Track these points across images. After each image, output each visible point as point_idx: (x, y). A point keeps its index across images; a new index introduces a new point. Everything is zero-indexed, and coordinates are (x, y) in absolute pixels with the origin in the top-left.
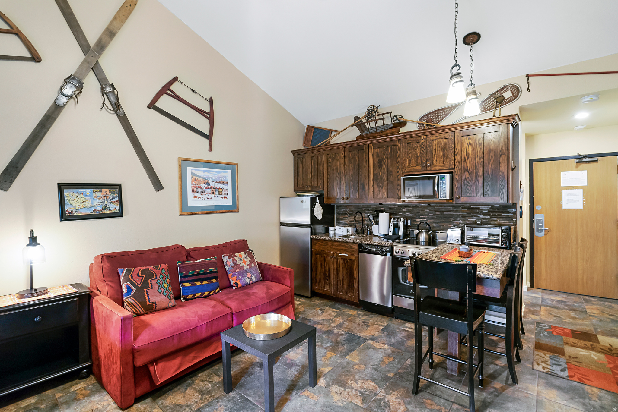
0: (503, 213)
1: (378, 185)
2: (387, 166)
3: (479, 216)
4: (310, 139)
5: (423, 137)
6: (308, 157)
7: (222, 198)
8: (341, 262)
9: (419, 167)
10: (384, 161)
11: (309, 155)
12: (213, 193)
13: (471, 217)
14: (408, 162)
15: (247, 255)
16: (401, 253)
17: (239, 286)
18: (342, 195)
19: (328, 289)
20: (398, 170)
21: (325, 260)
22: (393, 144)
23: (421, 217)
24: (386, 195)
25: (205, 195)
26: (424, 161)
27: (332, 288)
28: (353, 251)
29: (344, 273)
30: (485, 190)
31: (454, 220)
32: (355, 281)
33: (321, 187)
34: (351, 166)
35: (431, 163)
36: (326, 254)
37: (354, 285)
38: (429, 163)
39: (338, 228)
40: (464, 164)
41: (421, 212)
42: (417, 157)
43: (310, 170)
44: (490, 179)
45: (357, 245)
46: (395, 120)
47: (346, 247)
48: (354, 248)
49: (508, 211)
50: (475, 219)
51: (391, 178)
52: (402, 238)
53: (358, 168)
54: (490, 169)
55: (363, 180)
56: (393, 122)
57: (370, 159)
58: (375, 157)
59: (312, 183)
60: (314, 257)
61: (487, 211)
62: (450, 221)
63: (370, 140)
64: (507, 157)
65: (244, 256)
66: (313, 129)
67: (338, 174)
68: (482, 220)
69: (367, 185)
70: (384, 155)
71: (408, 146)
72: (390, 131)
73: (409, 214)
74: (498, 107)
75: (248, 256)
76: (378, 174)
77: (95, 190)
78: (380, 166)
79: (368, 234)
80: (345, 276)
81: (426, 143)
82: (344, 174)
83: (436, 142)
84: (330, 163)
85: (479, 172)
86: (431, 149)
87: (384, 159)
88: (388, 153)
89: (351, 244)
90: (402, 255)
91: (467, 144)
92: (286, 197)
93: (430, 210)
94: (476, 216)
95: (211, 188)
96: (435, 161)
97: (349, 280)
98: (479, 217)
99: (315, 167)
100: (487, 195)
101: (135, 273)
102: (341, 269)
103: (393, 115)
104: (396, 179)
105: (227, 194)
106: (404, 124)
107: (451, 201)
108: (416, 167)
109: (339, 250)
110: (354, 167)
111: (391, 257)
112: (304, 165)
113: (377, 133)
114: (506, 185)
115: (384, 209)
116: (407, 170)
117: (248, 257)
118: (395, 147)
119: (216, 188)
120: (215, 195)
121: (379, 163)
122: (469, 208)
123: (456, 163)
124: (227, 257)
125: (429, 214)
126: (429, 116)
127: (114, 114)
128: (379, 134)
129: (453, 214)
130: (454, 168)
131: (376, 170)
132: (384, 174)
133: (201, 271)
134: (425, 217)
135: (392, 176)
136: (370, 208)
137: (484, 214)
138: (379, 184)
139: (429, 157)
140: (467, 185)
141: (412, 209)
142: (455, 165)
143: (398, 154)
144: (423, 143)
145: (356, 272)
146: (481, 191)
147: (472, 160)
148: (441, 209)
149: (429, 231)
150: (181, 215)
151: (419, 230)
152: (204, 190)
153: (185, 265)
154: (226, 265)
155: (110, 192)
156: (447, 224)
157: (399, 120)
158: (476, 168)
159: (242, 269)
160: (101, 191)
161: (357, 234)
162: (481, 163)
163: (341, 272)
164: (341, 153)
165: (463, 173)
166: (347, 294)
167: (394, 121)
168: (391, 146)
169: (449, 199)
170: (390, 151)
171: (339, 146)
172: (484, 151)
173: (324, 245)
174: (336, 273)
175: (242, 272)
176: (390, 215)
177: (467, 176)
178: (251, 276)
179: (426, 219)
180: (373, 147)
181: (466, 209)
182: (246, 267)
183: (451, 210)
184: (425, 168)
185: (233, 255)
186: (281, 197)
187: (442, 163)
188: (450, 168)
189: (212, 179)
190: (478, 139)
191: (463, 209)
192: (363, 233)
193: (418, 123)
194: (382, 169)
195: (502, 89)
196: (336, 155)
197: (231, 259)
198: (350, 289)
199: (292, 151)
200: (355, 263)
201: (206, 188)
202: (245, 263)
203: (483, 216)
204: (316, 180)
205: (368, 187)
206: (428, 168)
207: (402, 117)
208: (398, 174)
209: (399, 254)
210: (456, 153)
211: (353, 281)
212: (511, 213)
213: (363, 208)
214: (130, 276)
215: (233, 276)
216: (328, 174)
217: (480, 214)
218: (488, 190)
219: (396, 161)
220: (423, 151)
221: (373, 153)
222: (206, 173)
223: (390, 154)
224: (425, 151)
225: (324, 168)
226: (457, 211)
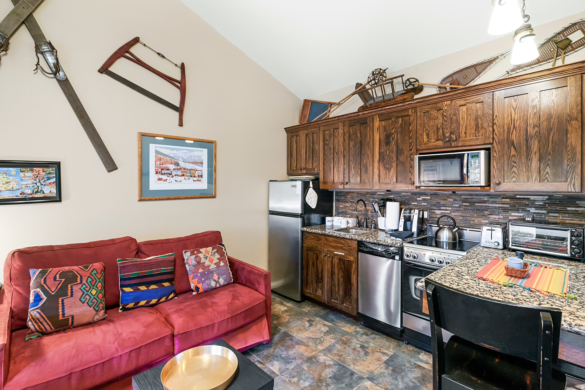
0: (569, 207)
1: (384, 167)
2: (397, 143)
3: (528, 209)
4: (307, 115)
5: (446, 102)
6: (302, 134)
7: (195, 181)
8: (336, 262)
9: (440, 143)
10: (393, 136)
11: (304, 132)
12: (183, 175)
13: (517, 211)
14: (425, 136)
15: (215, 250)
16: (415, 257)
17: (201, 290)
18: (340, 179)
19: (321, 294)
20: (411, 147)
21: (317, 258)
22: (404, 114)
23: (442, 208)
24: (395, 180)
25: (173, 177)
26: (447, 135)
27: (326, 293)
28: (351, 249)
29: (340, 276)
30: (542, 173)
31: (490, 215)
32: (353, 288)
33: (316, 169)
34: (352, 144)
35: (458, 137)
36: (319, 251)
37: (352, 293)
38: (454, 136)
39: (336, 219)
41: (442, 202)
42: (438, 129)
43: (305, 150)
44: (550, 157)
45: (357, 242)
46: (408, 86)
47: (342, 243)
48: (352, 246)
49: (578, 204)
50: (522, 214)
51: (402, 158)
52: (415, 235)
53: (360, 146)
54: (550, 143)
55: (366, 161)
56: (405, 89)
57: (375, 134)
58: (381, 131)
59: (306, 165)
60: (305, 252)
61: (542, 203)
62: (484, 216)
63: (375, 110)
64: (580, 124)
65: (211, 252)
66: (310, 103)
67: (336, 153)
68: (534, 216)
69: (371, 167)
70: (393, 129)
71: (424, 115)
72: (401, 98)
73: (426, 204)
74: (560, 55)
75: (217, 252)
76: (385, 153)
77: (23, 169)
78: (388, 143)
79: (373, 227)
80: (341, 280)
81: (450, 111)
82: (343, 154)
83: (464, 108)
84: (327, 140)
85: (532, 146)
86: (457, 118)
87: (393, 134)
88: (398, 126)
89: (348, 240)
90: (415, 260)
91: (513, 108)
92: (277, 181)
93: (455, 200)
94: (524, 210)
95: (180, 169)
96: (463, 135)
97: (346, 286)
98: (529, 211)
99: (310, 146)
100: (546, 181)
101: (52, 276)
103: (405, 79)
104: (409, 159)
105: (202, 176)
106: (419, 89)
107: (488, 188)
108: (435, 143)
109: (334, 248)
110: (355, 146)
111: (400, 262)
112: (298, 144)
113: (384, 102)
114: (580, 166)
115: (393, 196)
116: (423, 147)
117: (216, 254)
118: (407, 118)
119: (188, 169)
120: (186, 178)
121: (386, 139)
122: (513, 198)
123: (494, 135)
124: (189, 253)
125: (454, 205)
126: (454, 77)
127: (53, 78)
128: (387, 103)
129: (489, 207)
130: (492, 142)
131: (383, 148)
132: (392, 152)
133: (148, 271)
134: (447, 208)
135: (403, 156)
136: (375, 196)
137: (537, 208)
138: (386, 166)
139: (454, 128)
140: (513, 166)
141: (429, 198)
142: (493, 138)
143: (411, 127)
144: (446, 110)
145: (354, 276)
146: (535, 175)
147: (520, 130)
148: (470, 198)
149: (454, 228)
150: (140, 200)
151: (439, 226)
152: (171, 172)
153: (127, 264)
154: (187, 263)
155: (43, 171)
156: (479, 219)
157: (413, 85)
158: (527, 141)
159: (207, 269)
160: (32, 170)
161: (359, 227)
162: (536, 134)
163: (336, 275)
164: (340, 129)
165: (506, 149)
166: (343, 303)
167: (406, 87)
168: (402, 117)
169: (484, 185)
170: (400, 123)
171: (338, 120)
172: (540, 116)
173: (317, 240)
174: (330, 276)
175: (206, 273)
176: (400, 205)
177: (513, 152)
178: (219, 278)
179: (449, 212)
180: (378, 119)
181: (508, 200)
182: (213, 266)
183: (485, 201)
184: (448, 144)
185: (196, 250)
186: (270, 181)
187: (473, 136)
188: (486, 142)
189: (182, 158)
190: (530, 100)
191: (504, 200)
192: (367, 227)
193: (439, 87)
194: (390, 146)
195: (567, 29)
196: (334, 131)
197: (194, 256)
198: (347, 297)
199: (285, 128)
200: (354, 266)
201: (174, 169)
202: (211, 261)
203: (536, 210)
204: (311, 161)
205: (372, 169)
206: (453, 144)
207: (417, 81)
208: (410, 152)
209: (411, 258)
210: (495, 121)
211: (351, 288)
212: (582, 207)
213: (367, 196)
214: (42, 280)
215: (194, 278)
216: (324, 154)
217: (531, 207)
218: (547, 173)
219: (409, 136)
220: (446, 122)
221: (379, 126)
222: (175, 152)
223: (400, 127)
224: (449, 121)
225: (320, 147)
226: (494, 202)
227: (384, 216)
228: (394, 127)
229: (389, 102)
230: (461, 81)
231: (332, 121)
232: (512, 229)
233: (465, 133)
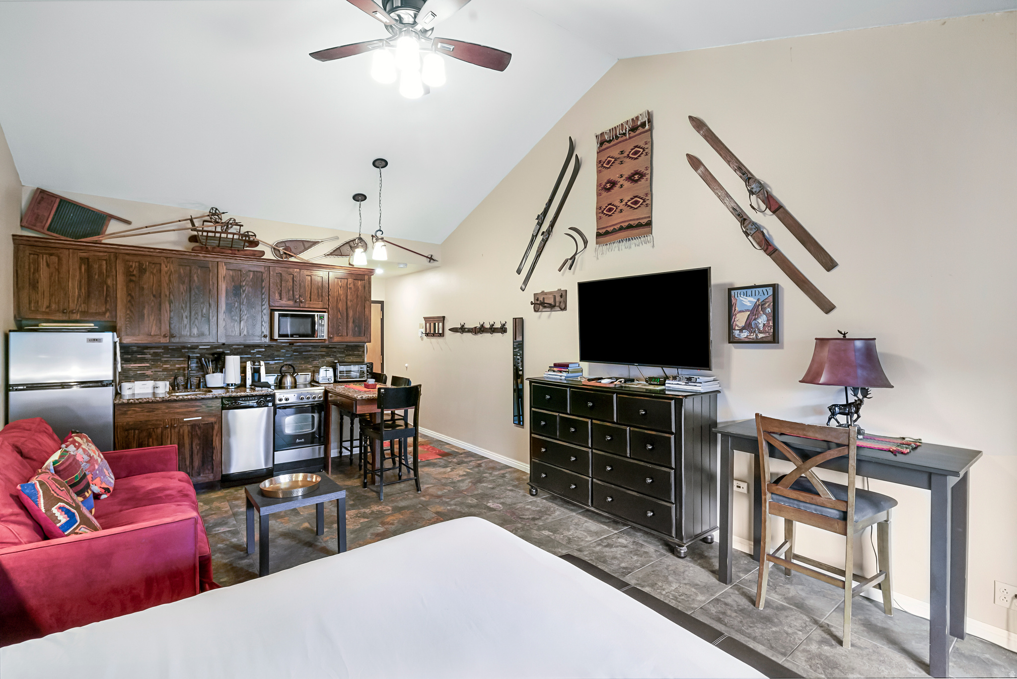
2: (248, 296)
5: (294, 269)
6: (70, 256)
8: (186, 431)
9: (292, 303)
10: (244, 288)
13: (329, 356)
14: (277, 295)
16: (287, 400)
17: (111, 490)
18: (163, 329)
20: (264, 303)
22: (256, 269)
26: (297, 297)
28: (212, 410)
29: (193, 446)
32: (215, 452)
33: (108, 314)
35: (306, 300)
36: (152, 425)
37: (214, 458)
38: (302, 299)
39: (138, 384)
40: (337, 305)
42: (289, 291)
45: (220, 400)
46: (244, 237)
47: (198, 406)
48: (214, 405)
55: (207, 311)
57: (220, 283)
58: (228, 281)
59: (80, 306)
60: (121, 434)
63: (223, 257)
66: (58, 200)
69: (215, 318)
70: (244, 281)
71: (276, 276)
72: (251, 252)
73: (260, 356)
78: (237, 295)
80: (196, 448)
81: (299, 277)
82: (167, 299)
83: (309, 278)
84: (134, 276)
86: (304, 285)
87: (244, 286)
89: (207, 401)
91: (340, 286)
93: (287, 351)
96: (308, 298)
97: (203, 454)
102: (187, 441)
103: (243, 229)
106: (256, 244)
108: (287, 302)
109: (183, 414)
111: (272, 408)
113: (231, 250)
116: (276, 304)
121: (234, 290)
123: (329, 303)
124: (72, 447)
126: (287, 245)
128: (234, 252)
130: (328, 307)
131: (231, 299)
134: (281, 358)
138: (234, 318)
139: (302, 293)
140: (340, 326)
142: (328, 305)
143: (264, 283)
144: (295, 276)
145: (217, 439)
157: (250, 238)
164: (163, 266)
166: (199, 475)
167: (242, 237)
168: (254, 271)
169: (325, 338)
170: (251, 277)
173: (147, 412)
176: (241, 357)
177: (339, 316)
179: (281, 361)
180: (225, 268)
184: (297, 305)
187: (316, 301)
188: (324, 307)
193: (274, 248)
194: (239, 298)
196: (149, 265)
198: (205, 466)
199: (13, 235)
200: (216, 427)
205: (216, 321)
206: (301, 305)
207: (255, 235)
208: (263, 308)
209: (284, 402)
211: (212, 453)
215: (94, 478)
216: (128, 294)
218: (356, 331)
219: (261, 292)
220: (296, 286)
221: (226, 274)
223: (251, 280)
224: (298, 285)
225: (118, 282)
226: (316, 351)
227: (222, 372)
228: (245, 280)
229: (236, 252)
230: (293, 250)
231: (148, 251)
232: (340, 368)
233: (310, 298)
